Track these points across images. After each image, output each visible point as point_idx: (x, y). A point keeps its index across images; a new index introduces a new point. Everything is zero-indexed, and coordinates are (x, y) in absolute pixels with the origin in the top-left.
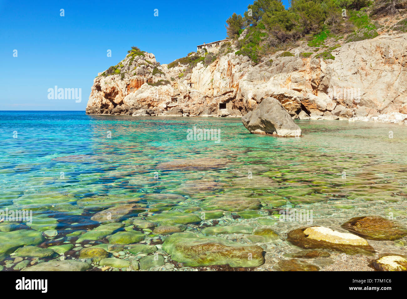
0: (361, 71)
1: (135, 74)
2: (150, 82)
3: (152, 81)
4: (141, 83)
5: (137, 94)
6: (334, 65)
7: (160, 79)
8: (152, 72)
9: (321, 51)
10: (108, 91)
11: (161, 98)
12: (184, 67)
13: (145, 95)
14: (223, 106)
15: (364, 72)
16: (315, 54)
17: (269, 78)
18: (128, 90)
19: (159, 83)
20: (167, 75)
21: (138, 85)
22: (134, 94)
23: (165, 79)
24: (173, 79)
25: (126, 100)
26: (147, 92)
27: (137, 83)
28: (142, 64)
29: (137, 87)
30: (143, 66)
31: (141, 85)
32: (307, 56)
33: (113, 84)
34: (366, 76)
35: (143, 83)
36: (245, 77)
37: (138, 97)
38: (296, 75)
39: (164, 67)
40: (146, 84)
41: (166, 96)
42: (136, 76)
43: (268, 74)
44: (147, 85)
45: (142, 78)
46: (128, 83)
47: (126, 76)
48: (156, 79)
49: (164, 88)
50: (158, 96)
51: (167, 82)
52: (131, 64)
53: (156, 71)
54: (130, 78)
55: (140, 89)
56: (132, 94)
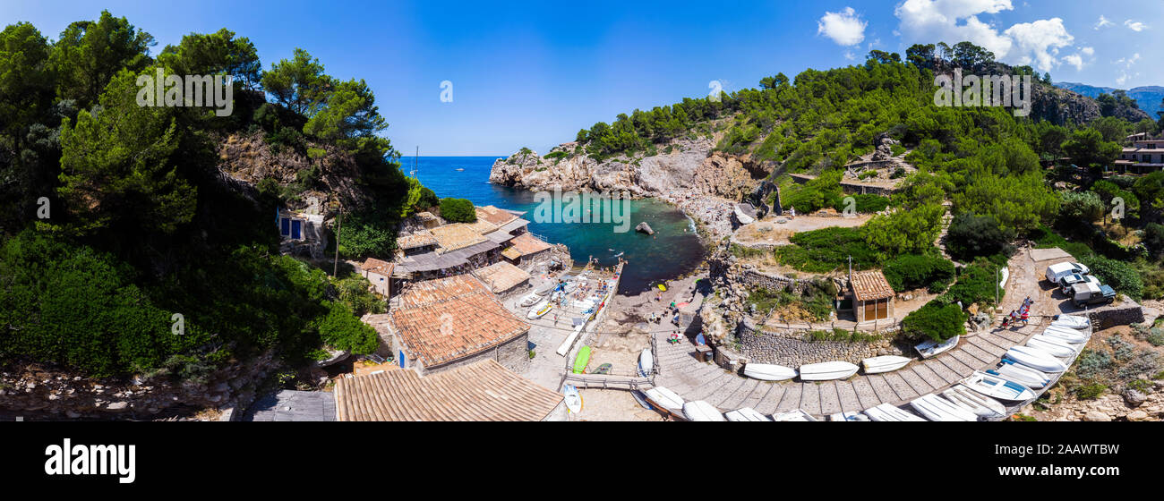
0: (652, 173)
1: (527, 165)
2: (536, 169)
6: (641, 170)
7: (541, 167)
8: (536, 162)
9: (634, 160)
10: (512, 175)
11: (543, 178)
12: (554, 159)
13: (534, 177)
14: (583, 186)
16: (630, 162)
18: (525, 174)
19: (541, 170)
20: (545, 164)
21: (530, 171)
23: (544, 167)
24: (549, 167)
25: (523, 179)
26: (535, 176)
28: (529, 158)
29: (529, 172)
32: (626, 163)
33: (515, 171)
36: (595, 172)
37: (530, 178)
38: (623, 173)
39: (542, 160)
40: (533, 170)
44: (535, 171)
45: (531, 167)
46: (523, 170)
47: (521, 165)
48: (539, 168)
49: (545, 172)
50: (541, 177)
51: (546, 169)
53: (539, 163)
54: (525, 167)
55: (531, 174)
56: (527, 177)
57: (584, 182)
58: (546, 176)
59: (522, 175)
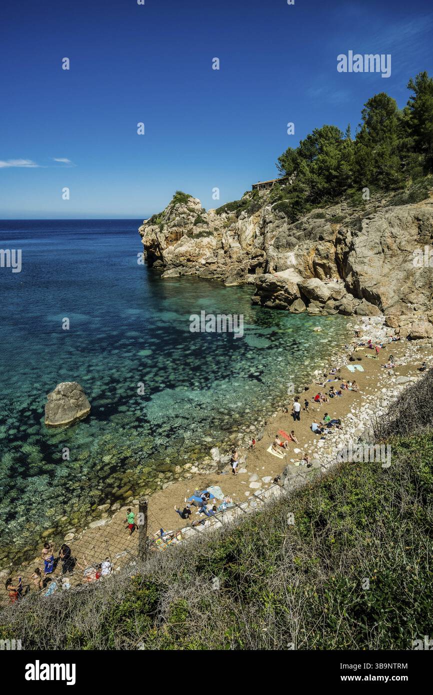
0: (386, 250)
1: (175, 226)
2: (190, 234)
3: (192, 233)
4: (180, 235)
5: (176, 248)
7: (202, 230)
8: (193, 221)
9: (353, 217)
10: (148, 244)
11: (201, 252)
12: (230, 215)
13: (183, 249)
14: (252, 271)
15: (391, 252)
16: (345, 220)
17: (294, 245)
18: (167, 243)
19: (200, 235)
20: (211, 224)
21: (177, 237)
22: (173, 248)
23: (207, 230)
24: (216, 229)
25: (164, 254)
26: (186, 246)
27: (177, 235)
28: (182, 214)
29: (177, 239)
30: (183, 215)
31: (180, 238)
33: (154, 236)
34: (391, 257)
35: (183, 236)
37: (177, 250)
38: (321, 245)
39: (210, 214)
40: (185, 236)
41: (207, 250)
42: (175, 228)
43: (293, 240)
44: (187, 237)
45: (181, 230)
46: (167, 236)
47: (165, 227)
48: (197, 230)
49: (205, 240)
50: (197, 250)
51: (209, 234)
52: (171, 213)
53: (199, 221)
54: (169, 230)
55: (179, 242)
56: (171, 248)
57: (255, 262)
58: (209, 246)
59: (163, 244)
